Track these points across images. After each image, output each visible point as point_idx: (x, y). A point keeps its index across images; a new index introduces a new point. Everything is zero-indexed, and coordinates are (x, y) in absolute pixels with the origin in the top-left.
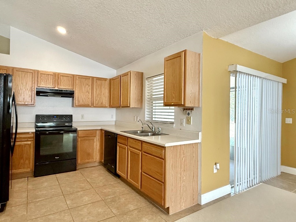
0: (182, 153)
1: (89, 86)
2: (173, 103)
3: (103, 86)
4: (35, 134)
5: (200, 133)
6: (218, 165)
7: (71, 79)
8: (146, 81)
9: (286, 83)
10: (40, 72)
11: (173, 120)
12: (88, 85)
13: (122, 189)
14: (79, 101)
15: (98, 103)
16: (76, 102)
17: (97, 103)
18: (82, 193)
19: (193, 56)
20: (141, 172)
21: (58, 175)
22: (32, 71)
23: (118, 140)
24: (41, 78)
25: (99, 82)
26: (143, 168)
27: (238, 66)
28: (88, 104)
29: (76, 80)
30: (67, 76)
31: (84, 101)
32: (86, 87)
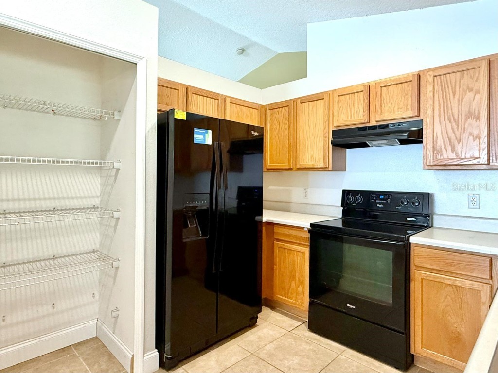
7: (410, 86)
10: (337, 92)
22: (323, 96)
24: (340, 106)
28: (476, 158)
29: (428, 86)
30: (400, 83)
31: (458, 148)
32: (462, 99)
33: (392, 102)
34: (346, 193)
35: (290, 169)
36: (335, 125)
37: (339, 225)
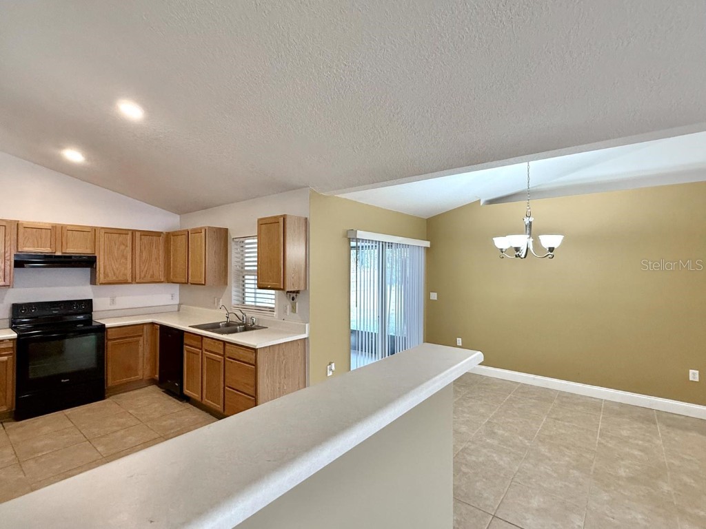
0: (281, 354)
1: (127, 246)
2: (269, 285)
3: (154, 245)
4: (15, 341)
5: (307, 325)
6: (333, 365)
7: (89, 235)
8: (233, 243)
9: (429, 246)
10: (22, 224)
11: (273, 306)
12: (124, 244)
13: (194, 417)
14: (106, 275)
15: (145, 276)
16: (101, 276)
17: (142, 276)
18: (122, 432)
19: (296, 223)
20: (224, 388)
21: (68, 411)
22: (4, 224)
23: (186, 341)
24: (26, 234)
25: (146, 239)
26: (226, 380)
27: (358, 232)
28: (126, 279)
30: (82, 231)
31: (117, 273)
33: (76, 241)
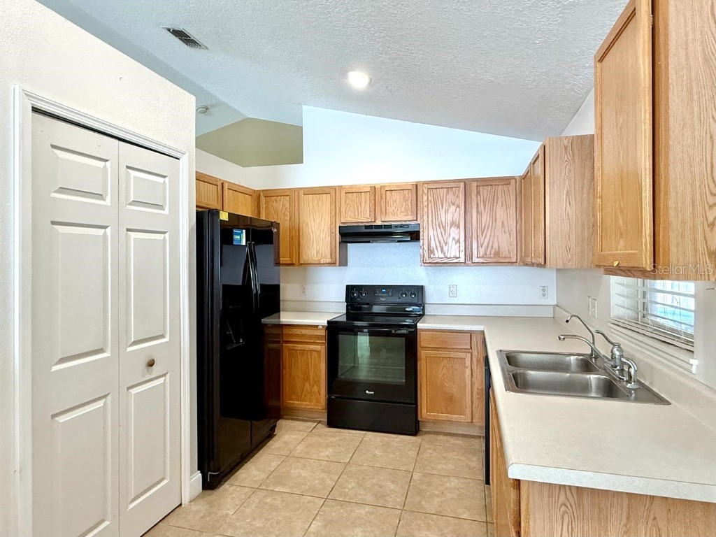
1: (458, 207)
3: (499, 202)
7: (410, 194)
10: (344, 189)
12: (454, 204)
15: (485, 253)
16: (425, 252)
17: (482, 251)
22: (329, 191)
24: (347, 202)
28: (457, 258)
29: (424, 196)
30: (401, 189)
31: (445, 249)
32: (448, 210)
33: (395, 205)
34: (350, 289)
35: (292, 264)
36: (343, 221)
37: (344, 319)
